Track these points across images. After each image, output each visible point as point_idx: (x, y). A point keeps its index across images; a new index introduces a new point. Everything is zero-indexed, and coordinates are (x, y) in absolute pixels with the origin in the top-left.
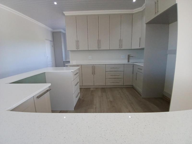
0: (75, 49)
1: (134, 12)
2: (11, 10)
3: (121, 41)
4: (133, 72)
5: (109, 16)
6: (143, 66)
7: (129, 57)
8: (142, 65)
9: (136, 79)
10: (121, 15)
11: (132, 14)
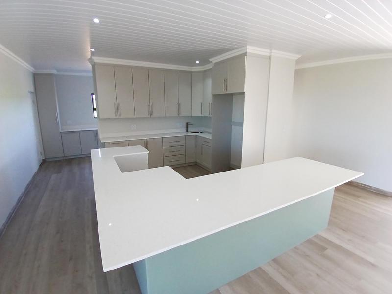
0: (113, 116)
1: (193, 70)
2: (8, 53)
3: (179, 105)
4: (196, 144)
5: (164, 71)
6: (211, 138)
7: (188, 125)
8: (209, 137)
9: (202, 154)
10: (178, 72)
11: (191, 72)
